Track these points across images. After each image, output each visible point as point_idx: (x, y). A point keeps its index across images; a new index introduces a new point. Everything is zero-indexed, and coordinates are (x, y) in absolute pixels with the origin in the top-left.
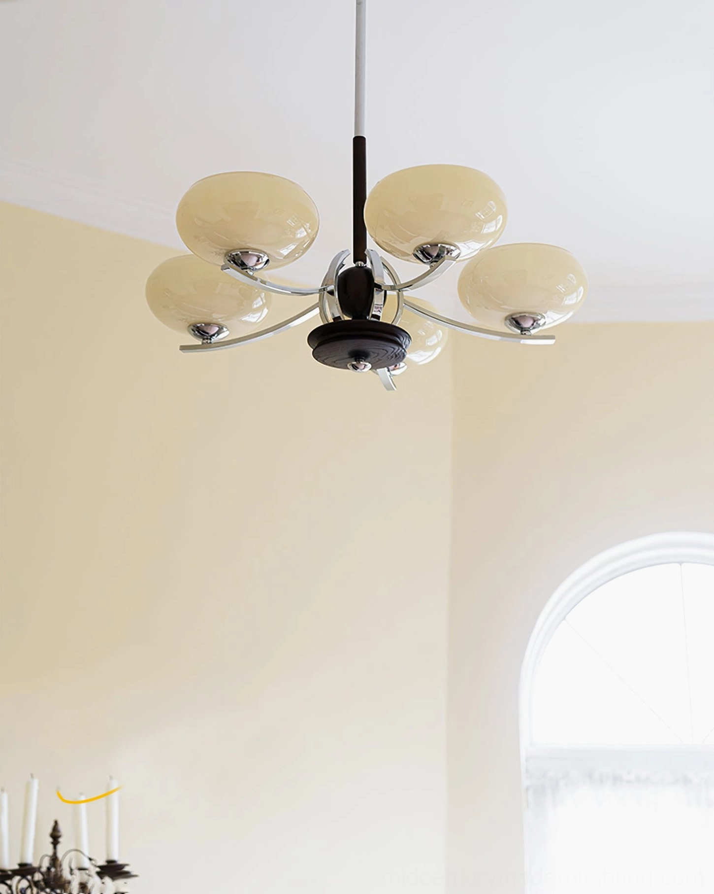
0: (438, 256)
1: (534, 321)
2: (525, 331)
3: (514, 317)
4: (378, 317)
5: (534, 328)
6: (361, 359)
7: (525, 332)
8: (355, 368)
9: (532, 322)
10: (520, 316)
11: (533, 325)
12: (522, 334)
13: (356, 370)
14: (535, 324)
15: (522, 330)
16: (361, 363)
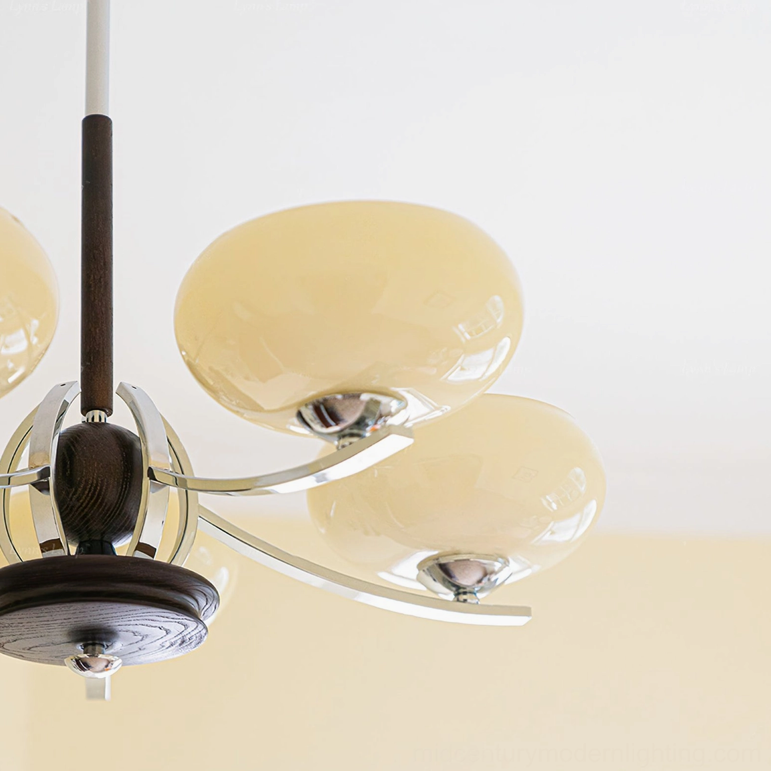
0: (361, 423)
1: (485, 574)
2: (465, 593)
3: (443, 561)
4: (151, 551)
5: (482, 590)
6: (97, 647)
7: (465, 597)
8: (82, 665)
9: (478, 575)
10: (456, 561)
11: (480, 581)
12: (458, 600)
13: (83, 669)
14: (485, 581)
15: (459, 591)
16: (100, 656)
